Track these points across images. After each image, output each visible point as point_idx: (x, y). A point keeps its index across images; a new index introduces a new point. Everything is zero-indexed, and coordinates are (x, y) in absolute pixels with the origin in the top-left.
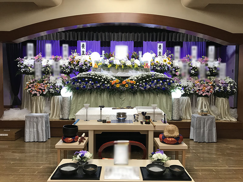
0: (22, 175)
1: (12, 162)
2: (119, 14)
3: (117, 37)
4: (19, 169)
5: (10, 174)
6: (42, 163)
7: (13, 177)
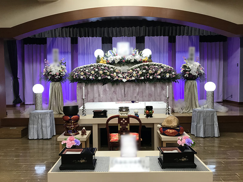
0: (26, 170)
1: (15, 159)
4: (22, 164)
5: (13, 170)
6: (46, 159)
7: (16, 173)
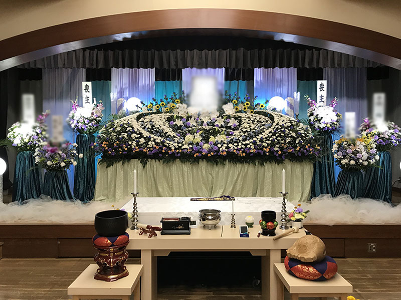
2: (197, 11)
3: (198, 61)
